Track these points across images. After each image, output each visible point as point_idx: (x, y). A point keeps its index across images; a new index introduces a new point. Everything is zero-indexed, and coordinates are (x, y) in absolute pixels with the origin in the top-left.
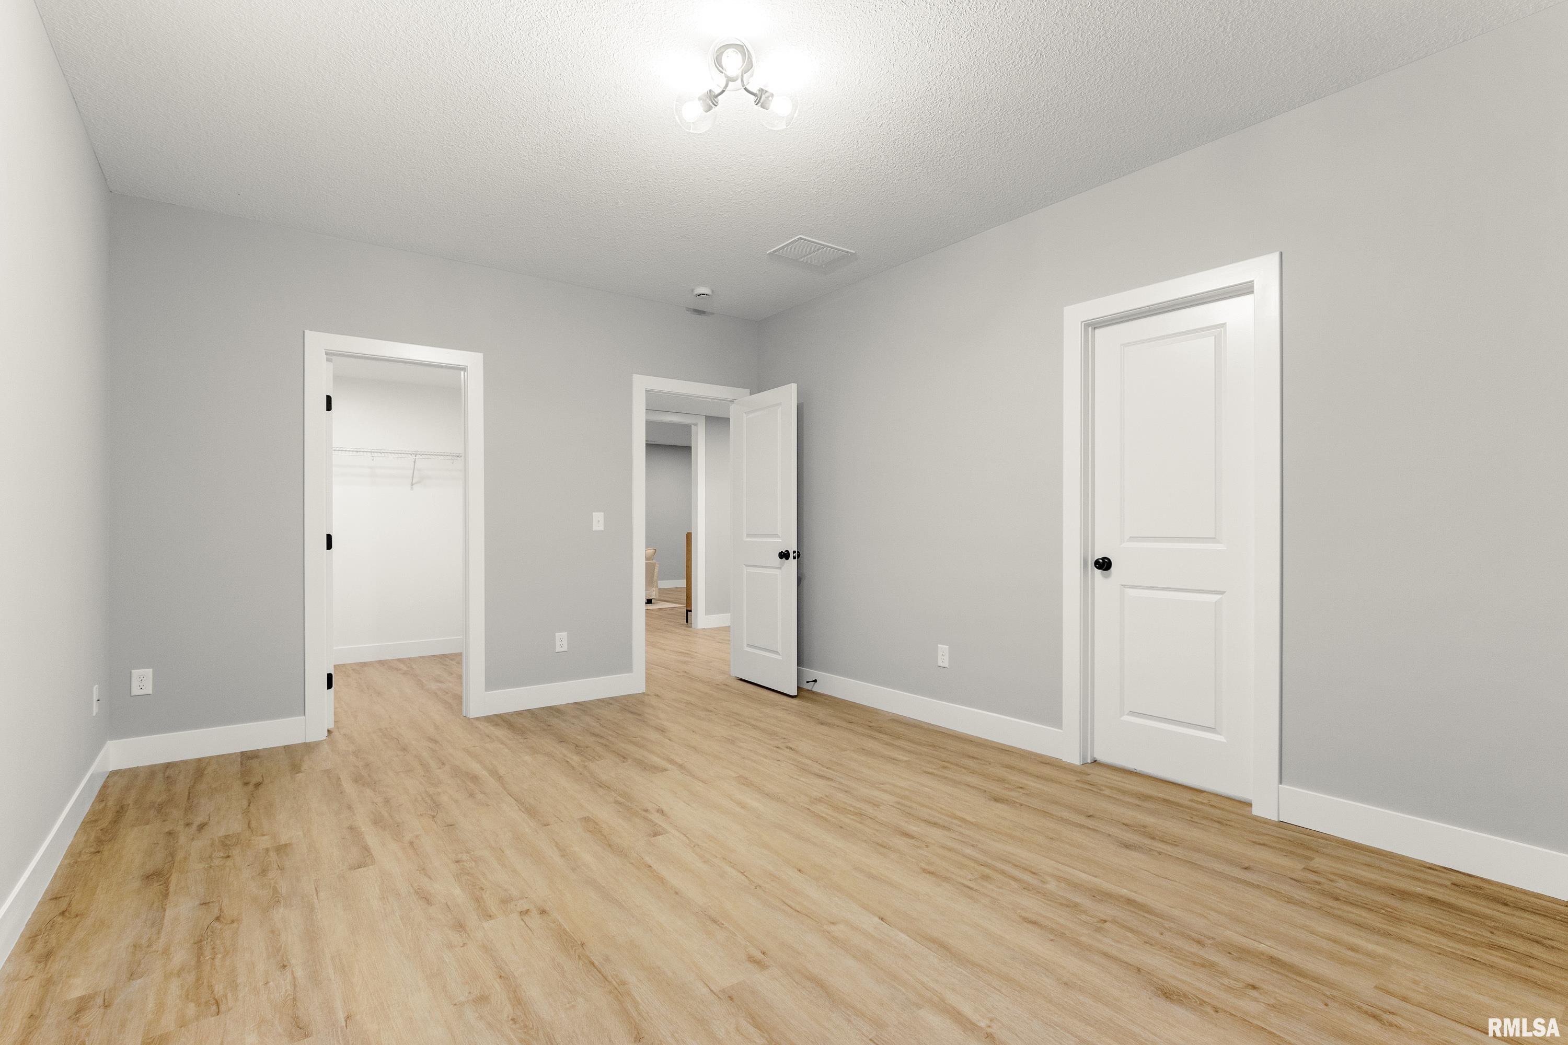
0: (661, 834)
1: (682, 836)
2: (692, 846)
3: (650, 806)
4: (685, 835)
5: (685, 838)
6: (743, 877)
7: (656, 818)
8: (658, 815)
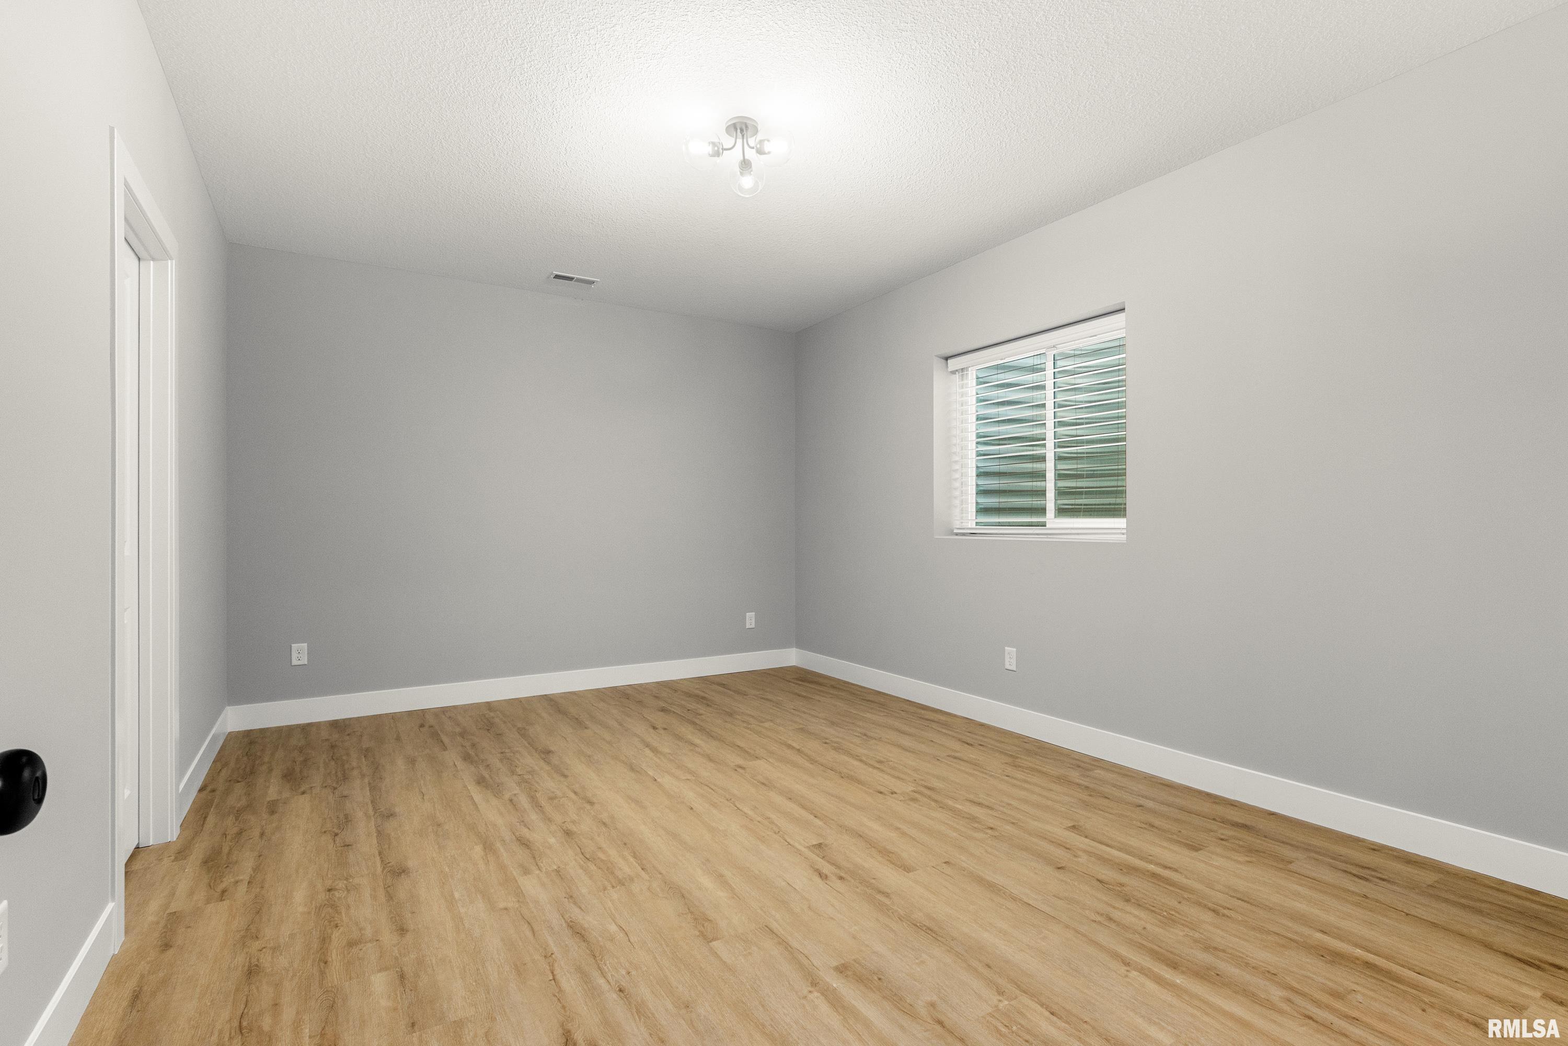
0: (814, 846)
1: (791, 843)
2: (781, 832)
3: (838, 884)
4: (789, 844)
5: (789, 840)
6: (738, 806)
7: (827, 868)
8: (825, 871)
